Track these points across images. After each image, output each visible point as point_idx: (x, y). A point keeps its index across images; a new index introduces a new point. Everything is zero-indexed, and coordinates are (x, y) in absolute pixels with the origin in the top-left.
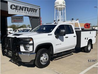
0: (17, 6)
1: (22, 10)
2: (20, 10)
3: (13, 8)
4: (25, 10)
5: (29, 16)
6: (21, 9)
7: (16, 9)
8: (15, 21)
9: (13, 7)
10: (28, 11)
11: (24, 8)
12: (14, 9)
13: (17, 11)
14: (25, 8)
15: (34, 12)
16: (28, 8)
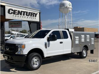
3: (10, 13)
5: (28, 21)
8: (12, 26)
14: (24, 12)
16: (27, 12)
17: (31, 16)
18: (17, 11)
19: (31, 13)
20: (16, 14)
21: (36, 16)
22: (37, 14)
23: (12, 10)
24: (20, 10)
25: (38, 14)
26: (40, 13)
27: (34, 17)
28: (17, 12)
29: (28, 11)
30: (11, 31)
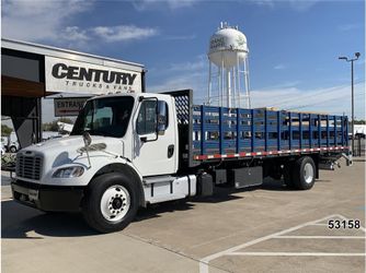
0: (71, 69)
1: (89, 79)
2: (81, 78)
3: (59, 74)
4: (97, 79)
6: (86, 74)
7: (70, 76)
8: (64, 111)
9: (61, 71)
10: (105, 80)
11: (94, 73)
12: (63, 76)
13: (71, 81)
14: (98, 72)
15: (125, 82)
16: (106, 73)
17: (118, 82)
18: (77, 68)
19: (119, 74)
20: (76, 78)
21: (131, 83)
22: (135, 76)
23: (64, 67)
24: (87, 67)
25: (139, 76)
26: (143, 74)
27: (128, 86)
28: (78, 71)
29: (110, 70)
30: (59, 123)
